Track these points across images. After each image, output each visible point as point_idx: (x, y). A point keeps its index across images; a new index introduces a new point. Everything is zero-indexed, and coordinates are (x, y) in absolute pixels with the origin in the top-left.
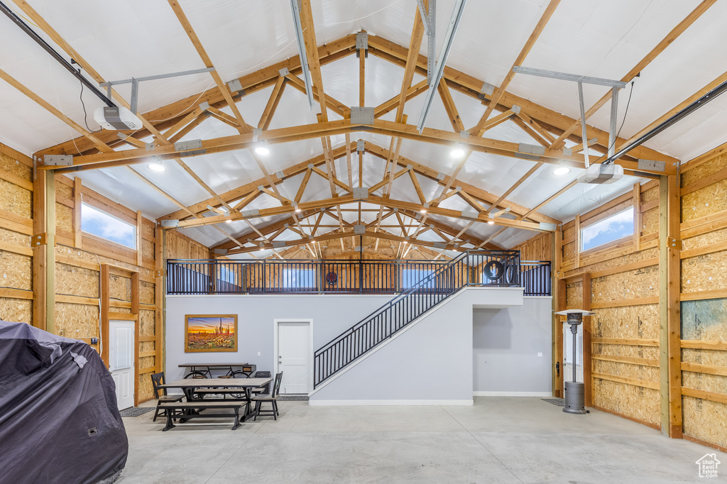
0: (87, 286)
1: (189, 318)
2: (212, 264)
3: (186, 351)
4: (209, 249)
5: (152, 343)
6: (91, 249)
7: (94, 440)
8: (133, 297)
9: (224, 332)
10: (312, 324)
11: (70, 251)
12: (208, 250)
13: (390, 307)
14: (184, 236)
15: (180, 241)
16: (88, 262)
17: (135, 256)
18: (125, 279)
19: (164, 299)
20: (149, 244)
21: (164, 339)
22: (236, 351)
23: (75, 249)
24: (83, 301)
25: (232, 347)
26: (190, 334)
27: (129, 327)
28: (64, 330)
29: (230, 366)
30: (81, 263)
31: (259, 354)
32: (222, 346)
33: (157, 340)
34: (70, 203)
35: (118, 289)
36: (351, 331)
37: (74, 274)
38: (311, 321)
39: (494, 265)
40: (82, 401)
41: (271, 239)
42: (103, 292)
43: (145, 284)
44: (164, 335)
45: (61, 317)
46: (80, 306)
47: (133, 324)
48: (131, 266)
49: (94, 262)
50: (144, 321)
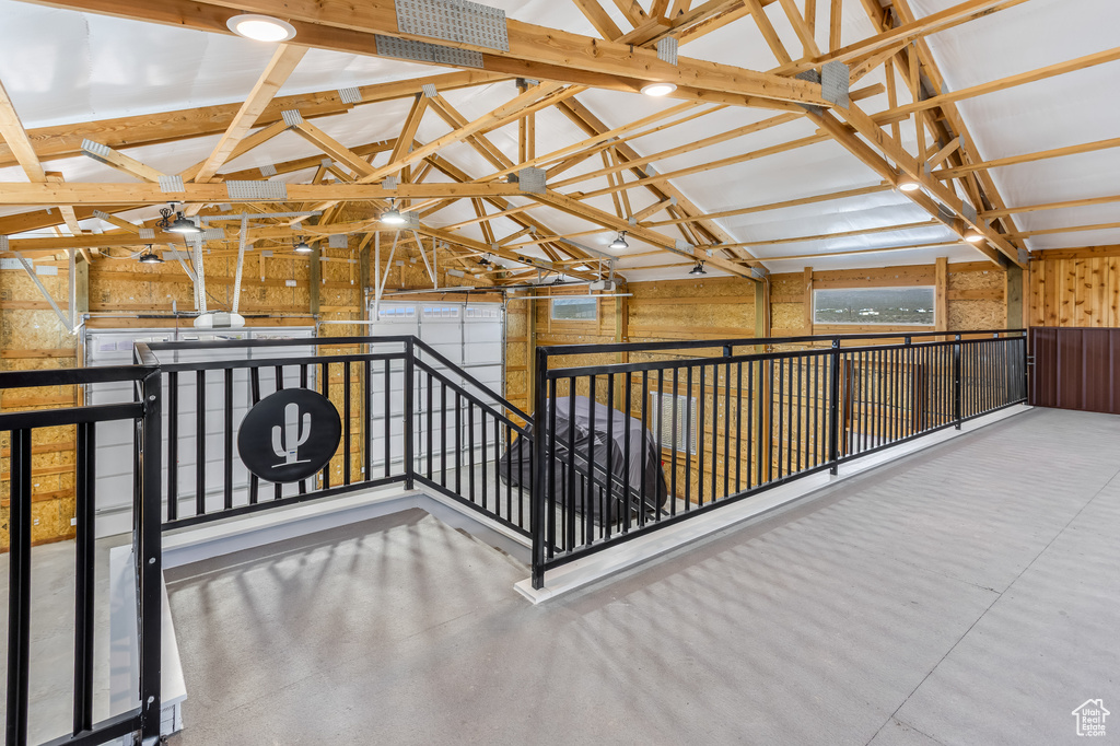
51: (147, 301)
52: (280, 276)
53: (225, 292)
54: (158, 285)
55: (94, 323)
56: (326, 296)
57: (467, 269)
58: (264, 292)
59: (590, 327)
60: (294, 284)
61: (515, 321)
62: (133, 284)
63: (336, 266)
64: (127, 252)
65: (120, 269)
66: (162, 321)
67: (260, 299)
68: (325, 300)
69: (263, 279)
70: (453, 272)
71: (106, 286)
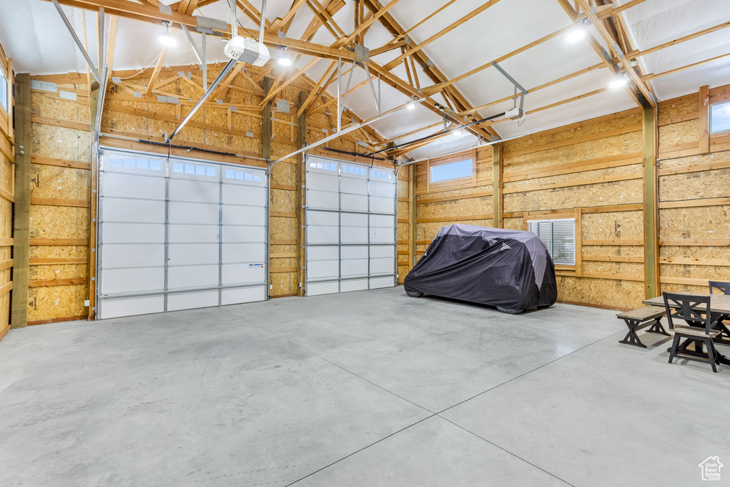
7: (497, 285)
11: (696, 158)
23: (703, 154)
30: (713, 165)
34: (693, 116)
40: (494, 266)
51: (144, 132)
52: (242, 128)
53: (203, 134)
54: (153, 121)
55: (105, 141)
56: (274, 148)
57: (370, 142)
58: (230, 138)
59: (466, 182)
60: (251, 135)
61: (402, 186)
62: (134, 117)
63: (281, 126)
64: (130, 91)
65: (125, 104)
66: (157, 148)
67: (227, 144)
68: (273, 151)
69: (229, 126)
70: (361, 143)
71: (115, 117)
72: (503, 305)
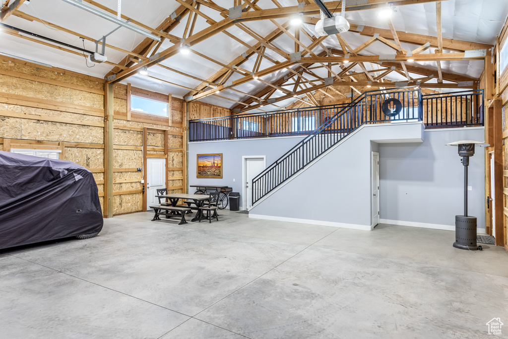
0: (136, 140)
1: (200, 156)
2: (232, 119)
3: (198, 177)
4: (230, 110)
5: (180, 172)
6: (138, 120)
7: (79, 215)
8: (165, 145)
9: (216, 165)
10: (265, 159)
11: (125, 122)
12: (228, 110)
13: (303, 145)
14: (206, 104)
15: (202, 107)
16: (136, 127)
17: (167, 120)
18: (160, 135)
19: (187, 145)
20: (178, 112)
21: (187, 169)
22: (222, 178)
23: (128, 121)
24: (133, 148)
25: (219, 176)
26: (199, 167)
27: (162, 162)
28: (122, 163)
29: (216, 187)
30: (131, 128)
31: (234, 180)
32: (214, 175)
33: (183, 169)
34: (125, 97)
35: (156, 141)
36: (275, 164)
37: (128, 134)
38: (264, 157)
39: (392, 103)
40: (74, 196)
41: (267, 98)
42: (145, 143)
43: (174, 136)
44: (187, 167)
45: (120, 157)
46: (131, 151)
47: (164, 161)
48: (164, 127)
49: (139, 127)
50: (175, 158)
72: (85, 232)
